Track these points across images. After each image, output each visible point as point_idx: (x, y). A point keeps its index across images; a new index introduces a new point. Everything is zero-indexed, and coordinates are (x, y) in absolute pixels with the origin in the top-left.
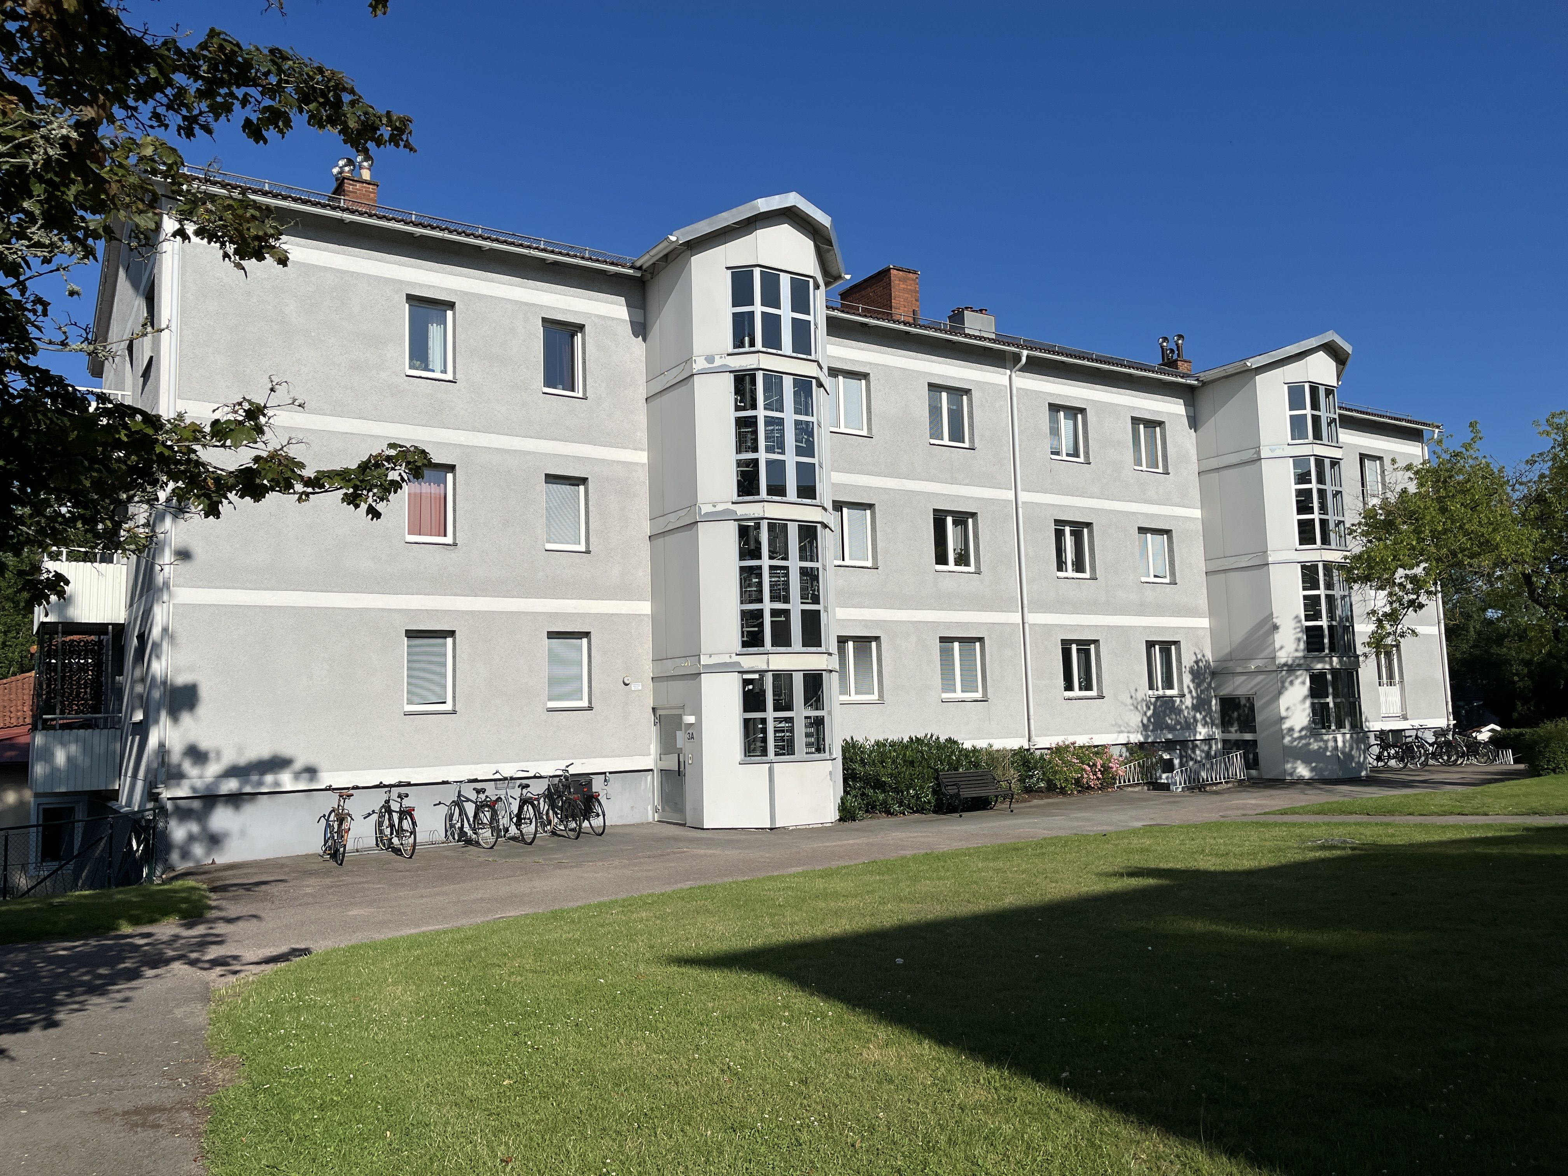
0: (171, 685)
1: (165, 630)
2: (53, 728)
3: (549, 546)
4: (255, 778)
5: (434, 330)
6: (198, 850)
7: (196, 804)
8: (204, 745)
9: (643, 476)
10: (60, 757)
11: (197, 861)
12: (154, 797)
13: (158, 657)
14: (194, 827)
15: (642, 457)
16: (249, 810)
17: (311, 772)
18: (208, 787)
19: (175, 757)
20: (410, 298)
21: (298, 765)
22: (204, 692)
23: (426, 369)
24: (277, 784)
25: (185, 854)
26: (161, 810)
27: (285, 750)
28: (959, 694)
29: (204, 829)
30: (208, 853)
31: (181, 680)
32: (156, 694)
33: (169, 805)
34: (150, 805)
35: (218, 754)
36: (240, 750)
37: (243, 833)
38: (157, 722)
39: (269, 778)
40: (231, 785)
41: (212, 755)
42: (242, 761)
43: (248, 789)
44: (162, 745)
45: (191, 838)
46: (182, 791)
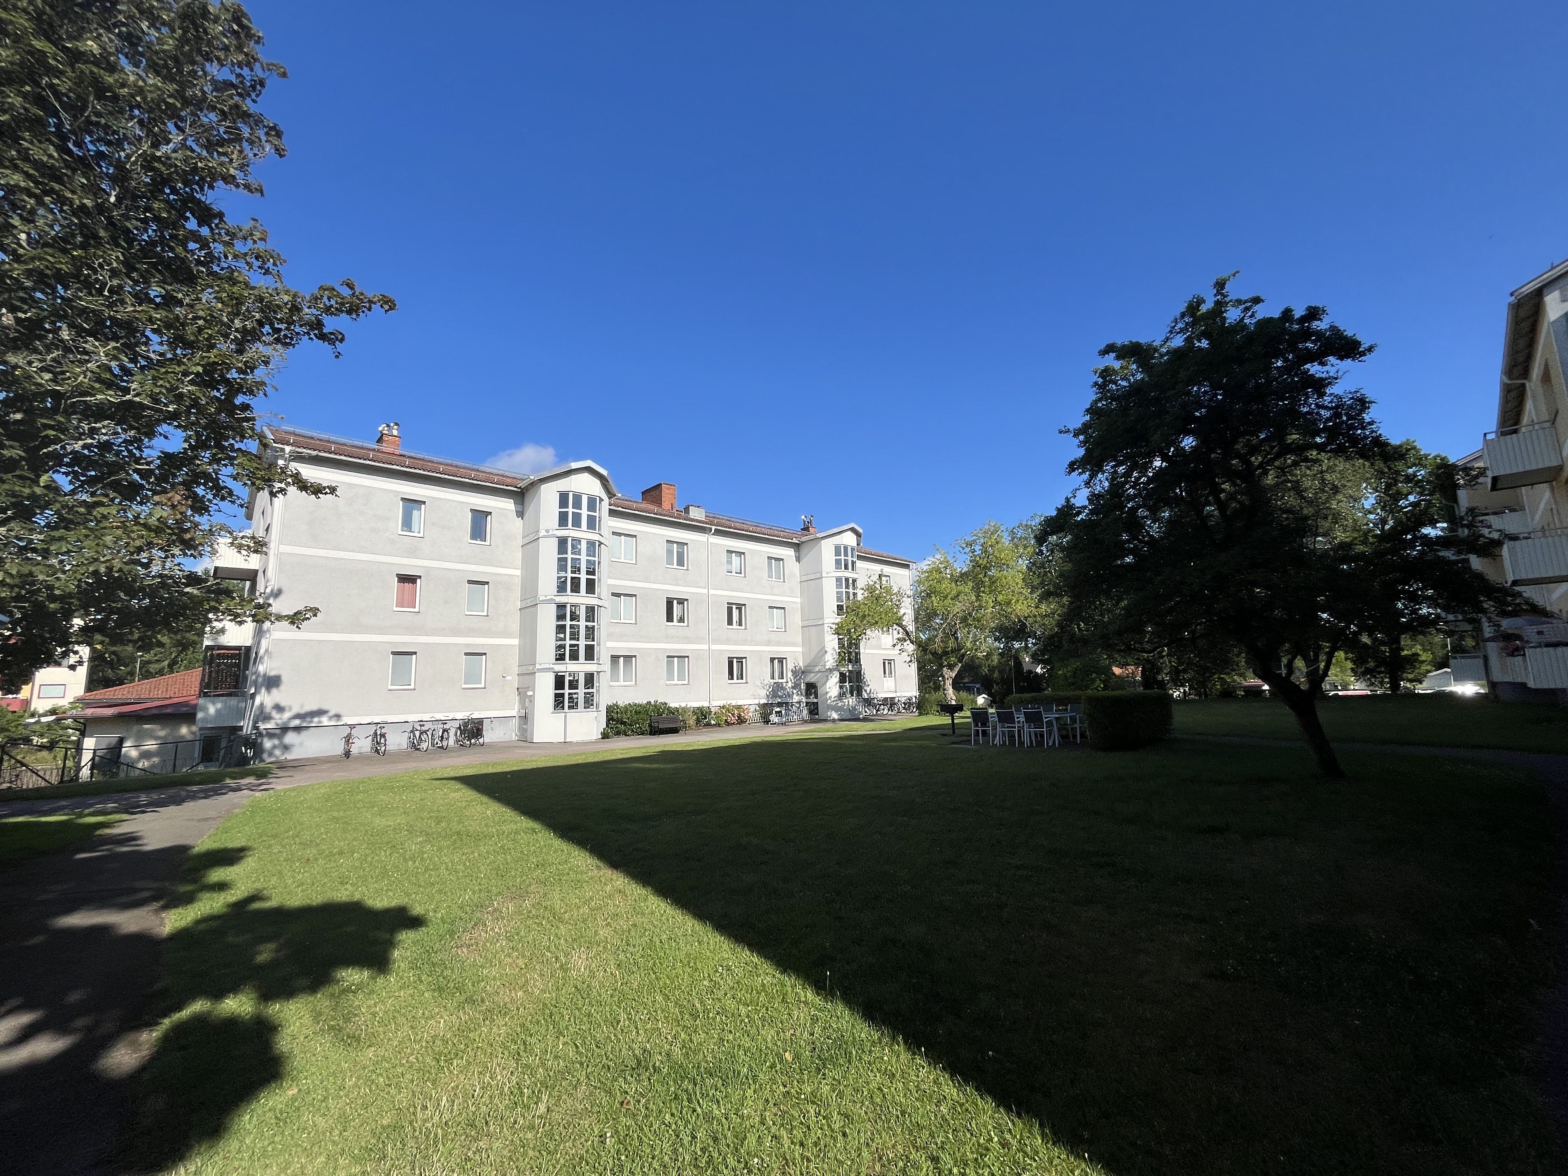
0: (268, 676)
1: (267, 651)
2: (210, 696)
3: (467, 613)
4: (308, 719)
5: (415, 513)
6: (277, 752)
7: (278, 731)
8: (283, 704)
9: (518, 581)
10: (212, 710)
11: (277, 757)
12: (257, 728)
13: (262, 663)
14: (276, 742)
15: (518, 572)
16: (304, 733)
17: (338, 716)
18: (284, 723)
19: (268, 709)
20: (403, 499)
21: (331, 714)
22: (284, 678)
23: (410, 531)
24: (320, 722)
25: (271, 754)
26: (260, 734)
27: (325, 708)
28: (676, 682)
29: (281, 742)
30: (283, 754)
31: (272, 673)
32: (260, 680)
33: (264, 732)
34: (254, 732)
35: (290, 709)
36: (302, 706)
37: (301, 744)
38: (260, 693)
39: (316, 719)
40: (296, 722)
41: (287, 709)
42: (303, 711)
43: (305, 725)
44: (262, 704)
45: (274, 747)
46: (270, 725)
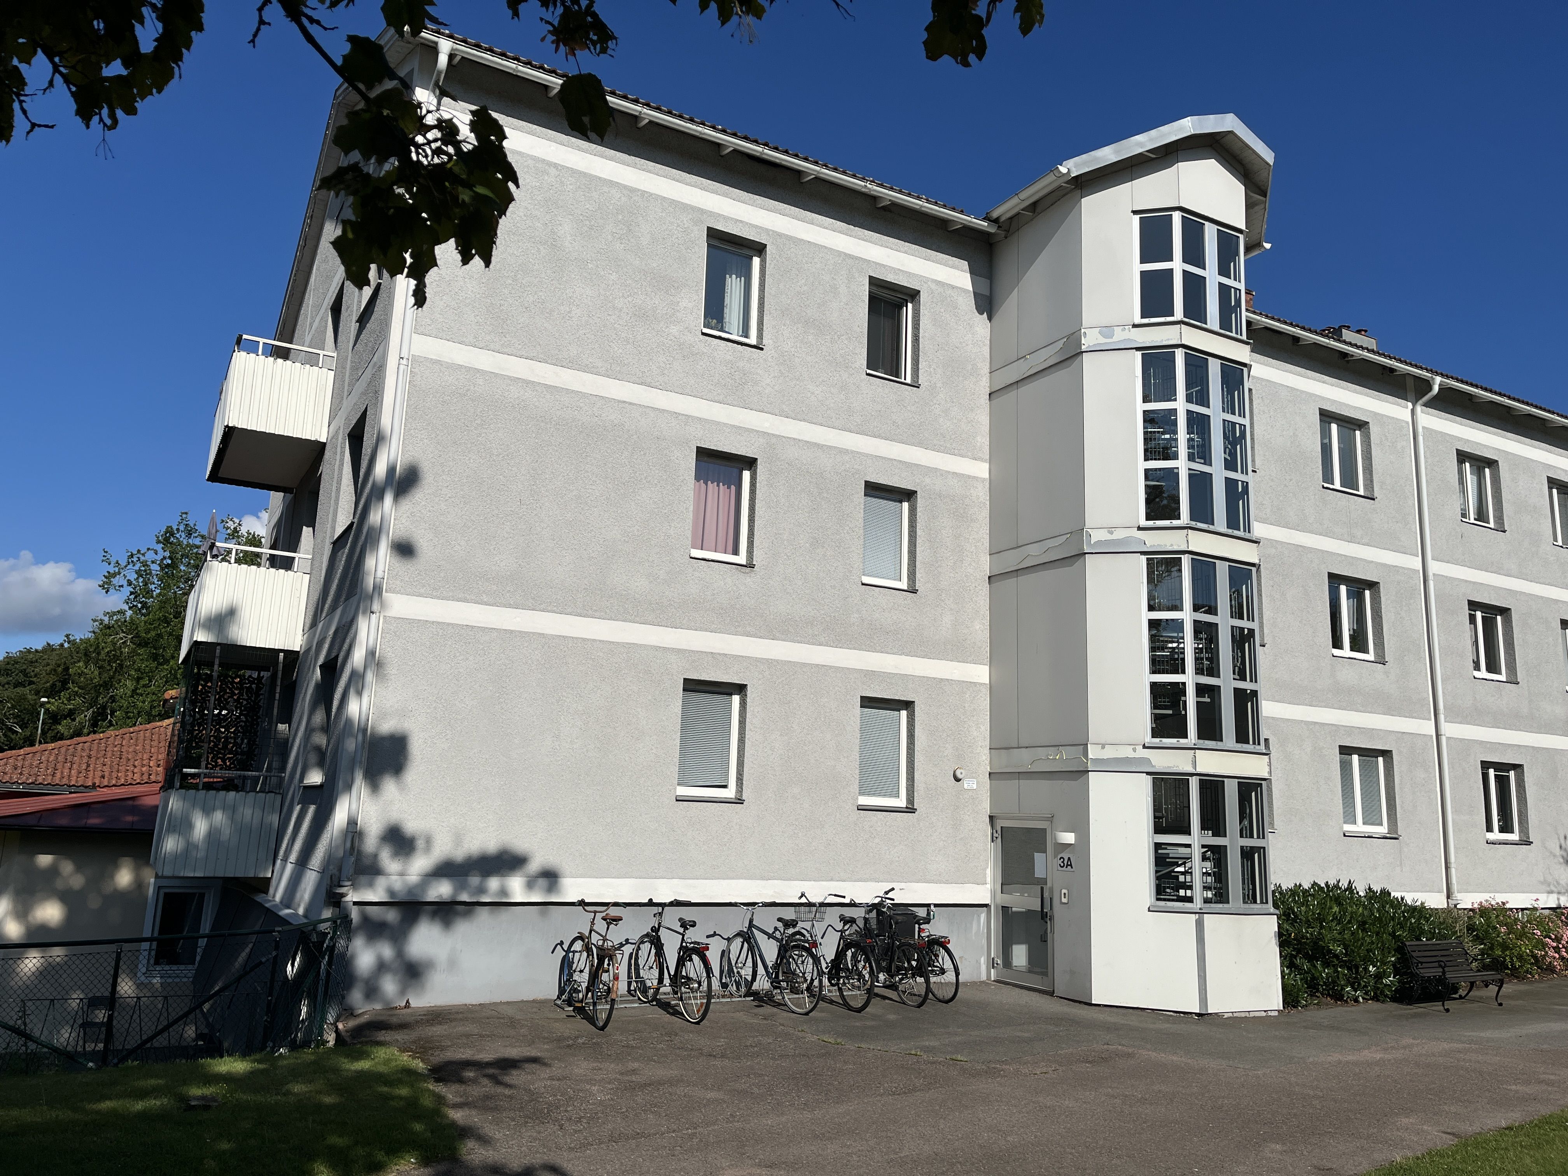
0: (372, 734)
1: (371, 654)
2: (195, 787)
3: (866, 580)
4: (474, 880)
5: (733, 285)
6: (389, 986)
7: (391, 916)
8: (411, 826)
9: (982, 494)
10: (201, 827)
11: (386, 1002)
12: (335, 900)
13: (359, 693)
14: (387, 951)
15: (982, 470)
16: (463, 928)
17: (550, 877)
18: (411, 890)
19: (371, 843)
20: (714, 235)
21: (534, 866)
22: (417, 748)
23: (722, 330)
24: (504, 892)
25: (372, 991)
26: (343, 922)
27: (519, 844)
28: (1360, 827)
29: (400, 954)
30: (403, 992)
31: (386, 727)
32: (351, 745)
33: (355, 914)
34: (327, 913)
35: (429, 841)
36: (458, 839)
37: (452, 964)
38: (349, 787)
39: (494, 883)
40: (442, 890)
41: (420, 844)
42: (459, 854)
43: (465, 897)
44: (352, 822)
45: (381, 967)
46: (375, 894)
